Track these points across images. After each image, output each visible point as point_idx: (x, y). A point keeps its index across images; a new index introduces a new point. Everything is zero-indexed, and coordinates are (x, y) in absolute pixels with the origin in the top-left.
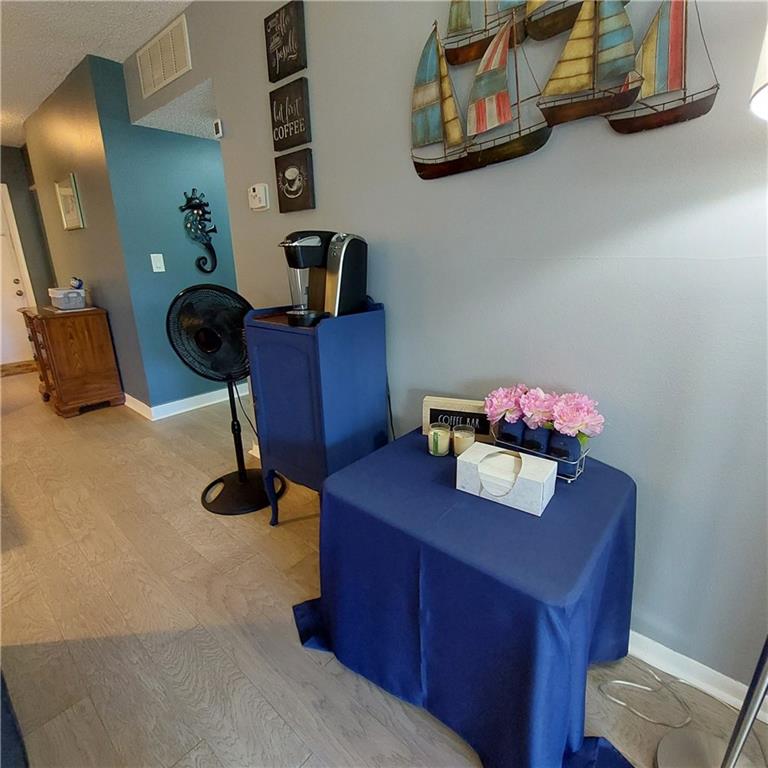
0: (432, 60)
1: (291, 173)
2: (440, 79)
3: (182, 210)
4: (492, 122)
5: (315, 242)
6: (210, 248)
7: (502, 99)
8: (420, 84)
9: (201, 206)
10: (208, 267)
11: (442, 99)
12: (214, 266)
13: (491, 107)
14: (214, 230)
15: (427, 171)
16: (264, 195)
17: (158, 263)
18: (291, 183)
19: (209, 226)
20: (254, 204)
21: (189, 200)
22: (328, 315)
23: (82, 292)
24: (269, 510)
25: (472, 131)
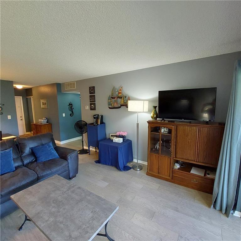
0: (110, 98)
1: (92, 106)
2: (111, 100)
3: (68, 105)
4: (116, 105)
5: (97, 116)
6: (72, 112)
7: (117, 103)
8: (109, 100)
9: (71, 105)
10: (72, 115)
11: (111, 102)
12: (73, 115)
13: (116, 103)
14: (73, 109)
15: (110, 108)
16: (88, 107)
17: (64, 115)
18: (92, 107)
19: (73, 108)
20: (86, 109)
21: (70, 104)
22: (99, 124)
23: (46, 120)
24: (89, 153)
25: (114, 105)
